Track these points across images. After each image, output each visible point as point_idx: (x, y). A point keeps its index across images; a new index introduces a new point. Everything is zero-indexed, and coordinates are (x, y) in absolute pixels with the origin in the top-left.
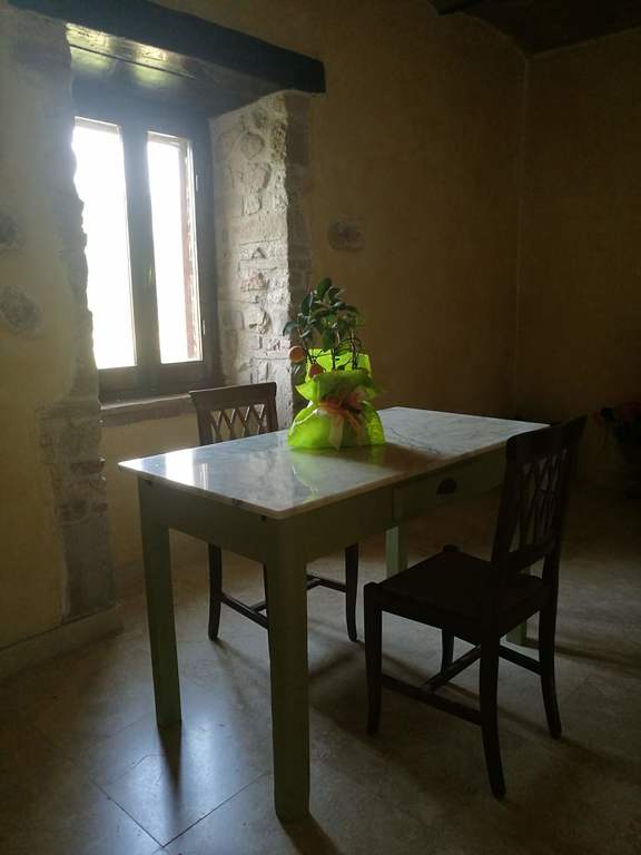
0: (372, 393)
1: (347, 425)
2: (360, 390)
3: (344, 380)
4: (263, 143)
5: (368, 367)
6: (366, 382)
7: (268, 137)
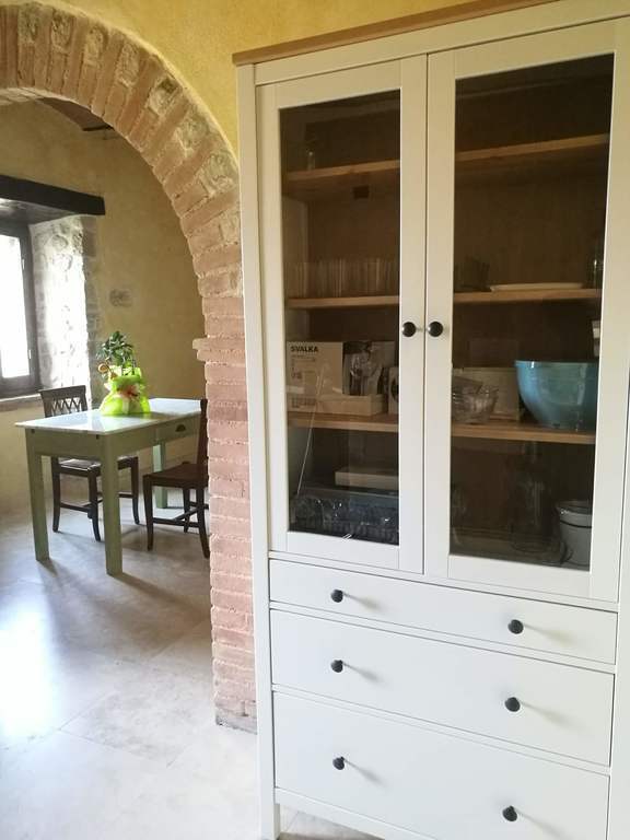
0: (143, 387)
1: (131, 402)
2: (137, 385)
3: (128, 380)
4: (67, 243)
5: (140, 373)
6: (140, 382)
7: (70, 239)
